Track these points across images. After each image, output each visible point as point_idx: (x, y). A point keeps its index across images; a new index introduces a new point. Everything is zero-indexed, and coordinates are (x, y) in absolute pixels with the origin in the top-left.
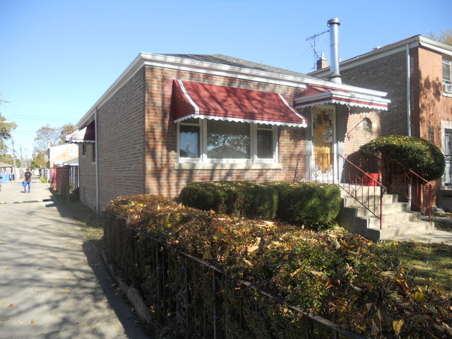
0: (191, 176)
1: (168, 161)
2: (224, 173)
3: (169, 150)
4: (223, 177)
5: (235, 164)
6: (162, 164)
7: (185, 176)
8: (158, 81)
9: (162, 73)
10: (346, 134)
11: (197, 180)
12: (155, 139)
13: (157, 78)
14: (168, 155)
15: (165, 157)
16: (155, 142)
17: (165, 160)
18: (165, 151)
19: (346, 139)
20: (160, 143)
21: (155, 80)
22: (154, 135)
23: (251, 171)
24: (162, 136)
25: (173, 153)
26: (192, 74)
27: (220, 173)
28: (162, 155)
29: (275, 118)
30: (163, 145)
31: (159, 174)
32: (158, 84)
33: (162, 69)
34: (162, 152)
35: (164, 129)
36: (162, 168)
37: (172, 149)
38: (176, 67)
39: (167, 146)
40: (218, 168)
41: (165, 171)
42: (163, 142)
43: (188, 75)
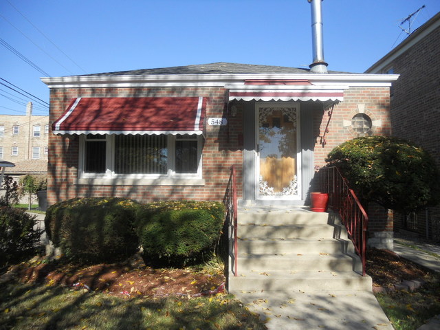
0: (91, 192)
1: (67, 177)
2: (127, 189)
3: (69, 166)
4: (126, 194)
5: (139, 180)
6: (62, 180)
7: (84, 191)
8: (60, 102)
9: (64, 93)
10: (318, 139)
11: (97, 195)
12: (55, 156)
13: (58, 99)
14: (67, 171)
15: (65, 173)
16: (55, 158)
17: (64, 175)
18: (65, 167)
19: (318, 145)
20: (60, 160)
21: (57, 101)
22: (54, 153)
23: (162, 188)
24: (62, 153)
25: (72, 169)
26: (93, 90)
27: (122, 189)
28: (62, 171)
29: (153, 126)
30: (63, 162)
31: (59, 189)
32: (60, 105)
33: (64, 89)
34: (62, 168)
35: (64, 147)
36: (62, 183)
37: (72, 165)
38: (77, 86)
39: (67, 162)
40: (119, 183)
41: (64, 186)
42: (63, 158)
43: (89, 92)
